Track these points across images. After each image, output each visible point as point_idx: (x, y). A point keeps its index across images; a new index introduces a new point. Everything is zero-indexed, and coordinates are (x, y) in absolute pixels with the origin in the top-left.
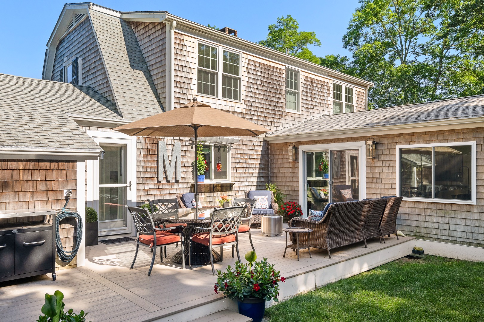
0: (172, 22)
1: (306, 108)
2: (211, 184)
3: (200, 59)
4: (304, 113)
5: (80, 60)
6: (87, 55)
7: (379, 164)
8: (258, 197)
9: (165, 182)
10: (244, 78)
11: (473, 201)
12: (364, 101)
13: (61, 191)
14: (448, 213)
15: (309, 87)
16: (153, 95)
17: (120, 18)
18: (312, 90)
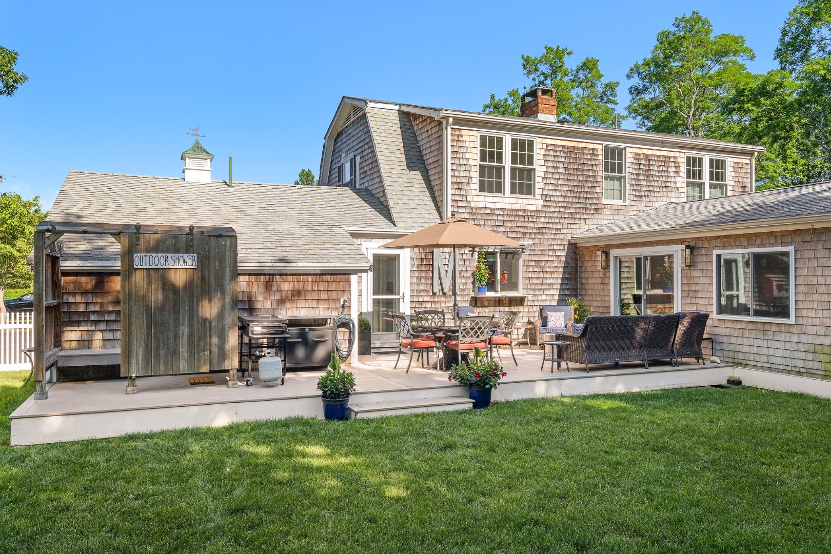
0: (449, 119)
1: (636, 196)
2: (496, 297)
3: (483, 154)
4: (633, 203)
5: (358, 158)
6: (364, 154)
7: (695, 273)
8: (552, 313)
9: (441, 294)
10: (539, 167)
11: (792, 320)
12: (748, 176)
13: (339, 300)
14: (766, 334)
15: (642, 167)
16: (430, 199)
17: (398, 111)
18: (648, 170)
